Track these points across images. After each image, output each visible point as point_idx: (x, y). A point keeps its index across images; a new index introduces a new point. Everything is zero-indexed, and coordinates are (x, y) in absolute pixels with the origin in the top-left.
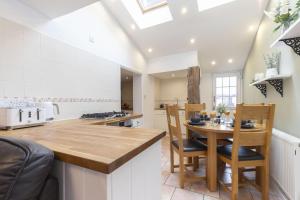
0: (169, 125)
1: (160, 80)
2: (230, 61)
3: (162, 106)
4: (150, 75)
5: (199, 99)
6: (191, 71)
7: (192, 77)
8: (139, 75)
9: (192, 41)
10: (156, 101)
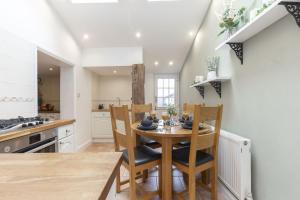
0: (115, 133)
1: (99, 76)
2: (171, 63)
3: (101, 107)
4: (85, 68)
5: (143, 99)
6: (136, 68)
7: (137, 75)
8: (70, 67)
9: (138, 35)
10: (93, 101)
